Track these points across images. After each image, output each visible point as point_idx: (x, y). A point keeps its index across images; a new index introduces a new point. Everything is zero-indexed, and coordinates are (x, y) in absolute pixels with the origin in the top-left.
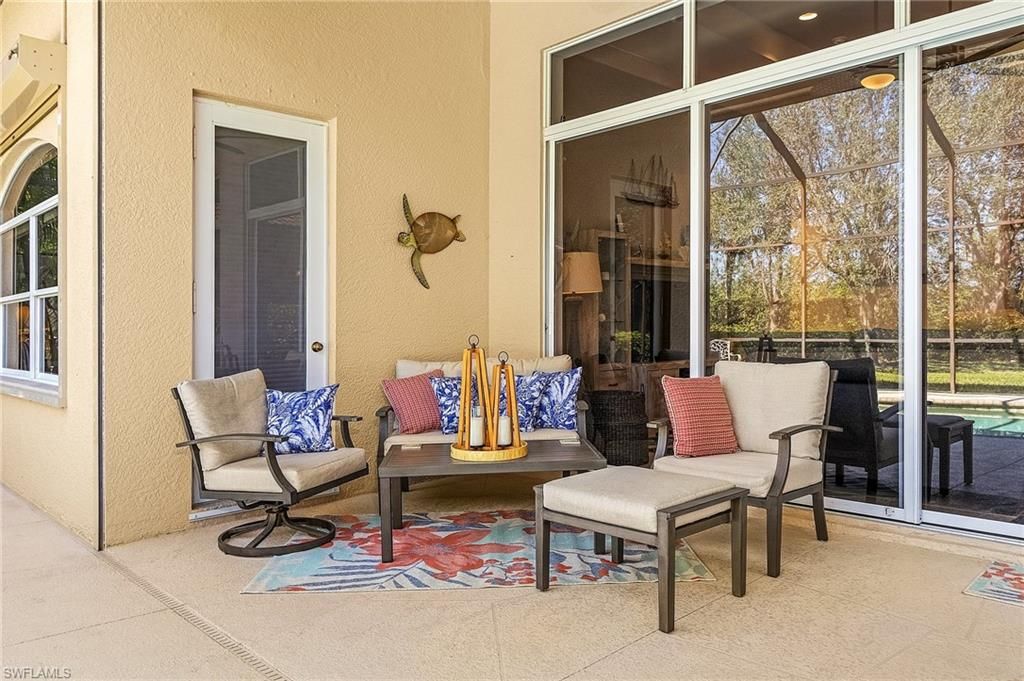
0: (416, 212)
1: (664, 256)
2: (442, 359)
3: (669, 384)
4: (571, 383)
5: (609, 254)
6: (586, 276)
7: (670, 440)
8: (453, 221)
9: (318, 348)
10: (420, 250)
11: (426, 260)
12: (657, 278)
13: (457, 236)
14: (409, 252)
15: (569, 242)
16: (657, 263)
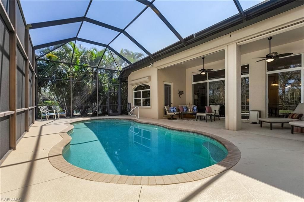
0: (180, 91)
1: (204, 94)
2: (183, 105)
3: (206, 107)
4: (196, 107)
5: (198, 94)
6: (196, 97)
7: (206, 111)
8: (183, 92)
9: (172, 104)
10: (180, 94)
11: (181, 95)
12: (203, 97)
13: (183, 93)
14: (179, 95)
15: (195, 94)
16: (203, 95)
